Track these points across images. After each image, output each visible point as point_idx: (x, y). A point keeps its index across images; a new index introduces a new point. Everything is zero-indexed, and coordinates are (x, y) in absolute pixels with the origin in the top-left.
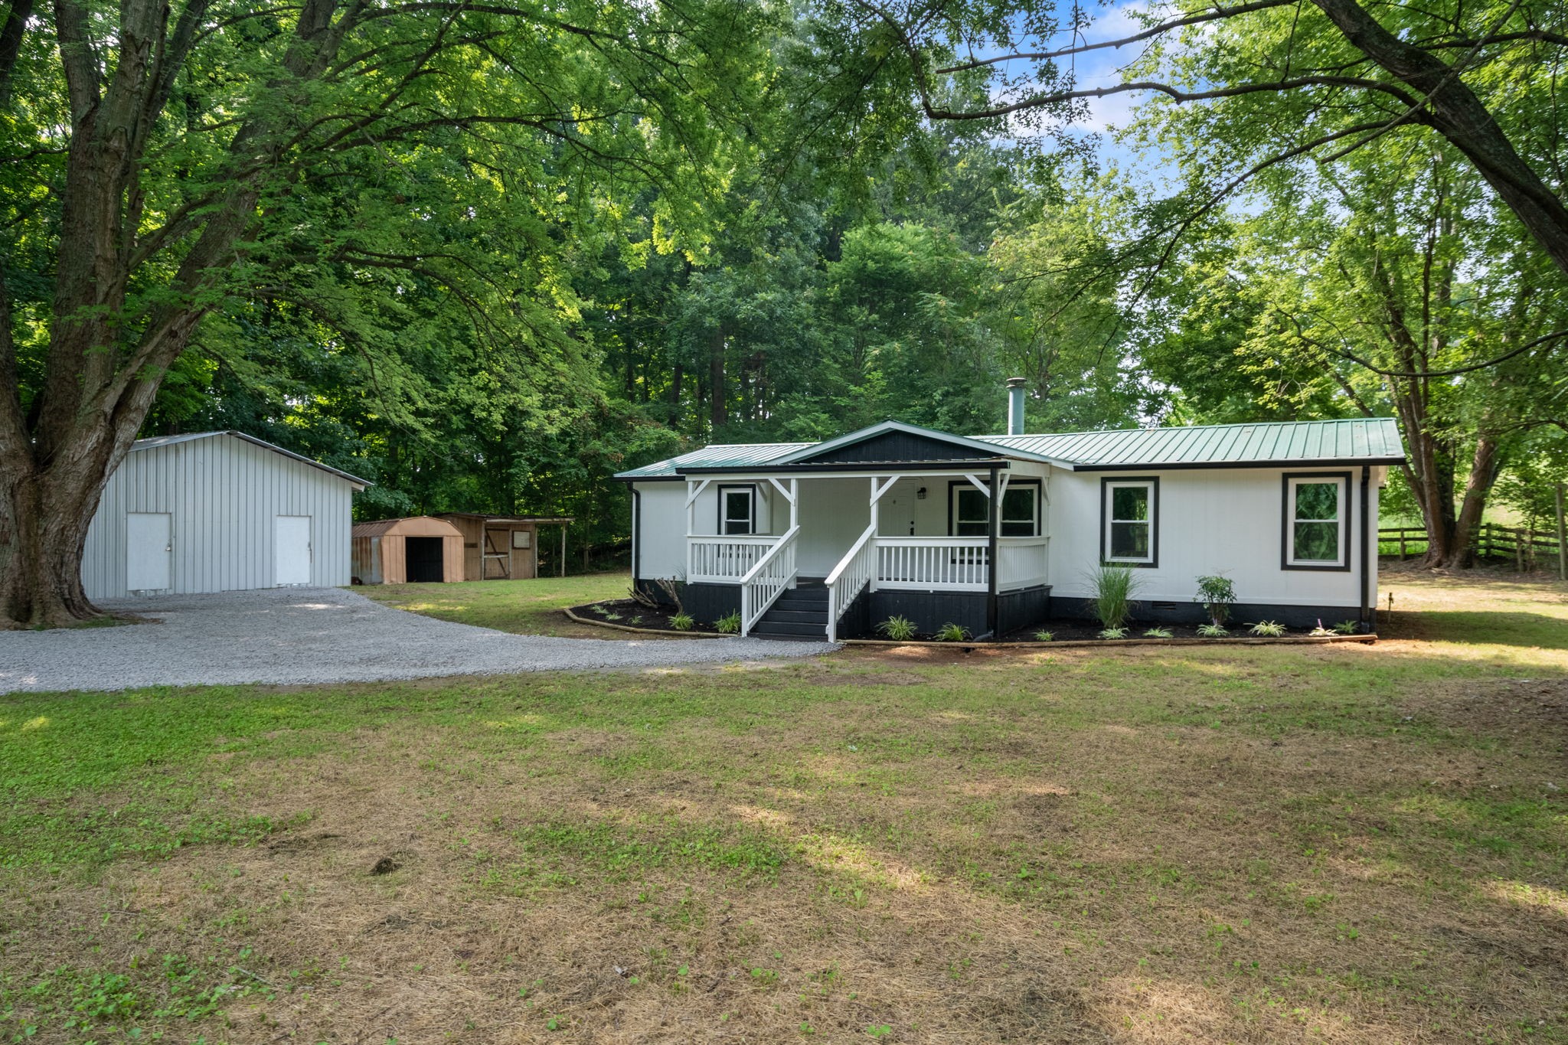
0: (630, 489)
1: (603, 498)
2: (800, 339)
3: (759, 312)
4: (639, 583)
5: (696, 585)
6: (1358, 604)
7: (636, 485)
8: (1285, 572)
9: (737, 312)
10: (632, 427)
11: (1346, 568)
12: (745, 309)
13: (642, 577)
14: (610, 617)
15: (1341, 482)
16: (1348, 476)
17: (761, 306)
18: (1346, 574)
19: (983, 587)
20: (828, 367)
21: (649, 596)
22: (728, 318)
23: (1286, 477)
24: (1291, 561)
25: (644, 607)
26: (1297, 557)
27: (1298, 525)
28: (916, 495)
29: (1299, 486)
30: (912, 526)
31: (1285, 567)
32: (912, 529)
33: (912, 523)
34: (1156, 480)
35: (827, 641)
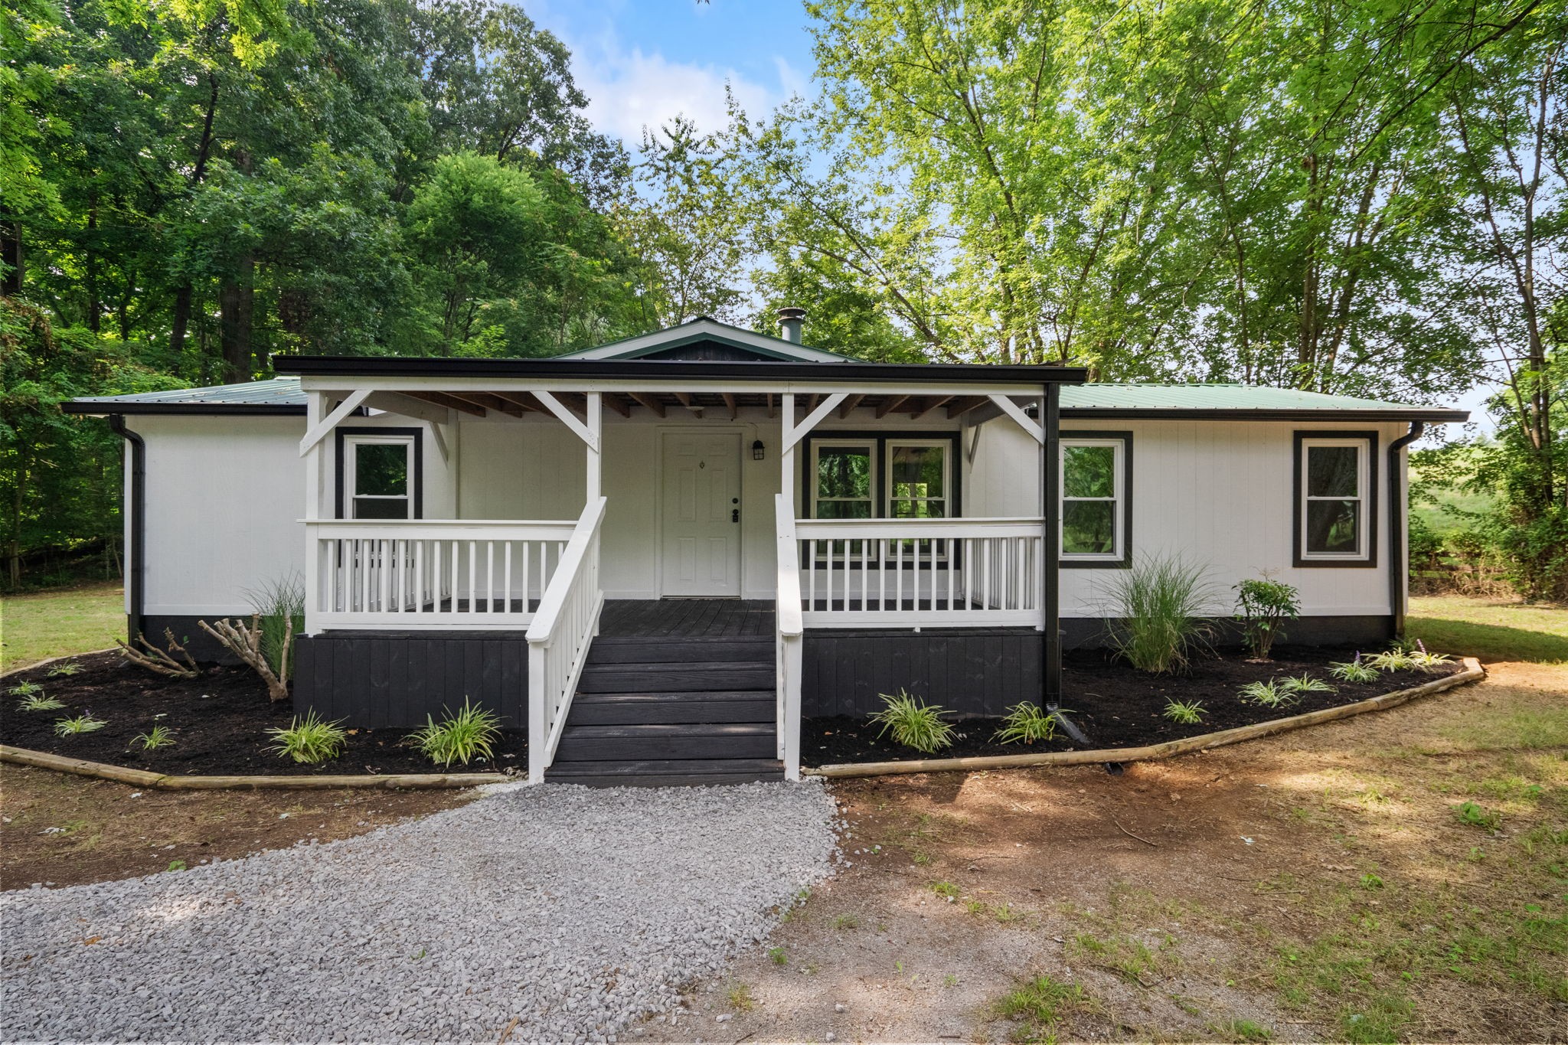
0: (120, 429)
1: (47, 481)
2: (385, 276)
3: (326, 226)
4: (142, 624)
5: (331, 637)
6: (1386, 611)
7: (131, 422)
8: (1298, 570)
9: (291, 222)
10: (104, 369)
11: (1372, 563)
12: (303, 218)
13: (148, 611)
14: (71, 727)
15: (1363, 446)
16: (1373, 437)
17: (330, 218)
18: (1372, 570)
19: (1030, 616)
20: (421, 318)
21: (174, 655)
22: (273, 229)
23: (1299, 436)
24: (1305, 555)
25: (159, 680)
26: (1311, 548)
27: (1310, 503)
28: (746, 452)
29: (1311, 450)
30: (736, 506)
31: (1298, 562)
32: (736, 512)
33: (735, 501)
34: (1127, 437)
35: (781, 779)
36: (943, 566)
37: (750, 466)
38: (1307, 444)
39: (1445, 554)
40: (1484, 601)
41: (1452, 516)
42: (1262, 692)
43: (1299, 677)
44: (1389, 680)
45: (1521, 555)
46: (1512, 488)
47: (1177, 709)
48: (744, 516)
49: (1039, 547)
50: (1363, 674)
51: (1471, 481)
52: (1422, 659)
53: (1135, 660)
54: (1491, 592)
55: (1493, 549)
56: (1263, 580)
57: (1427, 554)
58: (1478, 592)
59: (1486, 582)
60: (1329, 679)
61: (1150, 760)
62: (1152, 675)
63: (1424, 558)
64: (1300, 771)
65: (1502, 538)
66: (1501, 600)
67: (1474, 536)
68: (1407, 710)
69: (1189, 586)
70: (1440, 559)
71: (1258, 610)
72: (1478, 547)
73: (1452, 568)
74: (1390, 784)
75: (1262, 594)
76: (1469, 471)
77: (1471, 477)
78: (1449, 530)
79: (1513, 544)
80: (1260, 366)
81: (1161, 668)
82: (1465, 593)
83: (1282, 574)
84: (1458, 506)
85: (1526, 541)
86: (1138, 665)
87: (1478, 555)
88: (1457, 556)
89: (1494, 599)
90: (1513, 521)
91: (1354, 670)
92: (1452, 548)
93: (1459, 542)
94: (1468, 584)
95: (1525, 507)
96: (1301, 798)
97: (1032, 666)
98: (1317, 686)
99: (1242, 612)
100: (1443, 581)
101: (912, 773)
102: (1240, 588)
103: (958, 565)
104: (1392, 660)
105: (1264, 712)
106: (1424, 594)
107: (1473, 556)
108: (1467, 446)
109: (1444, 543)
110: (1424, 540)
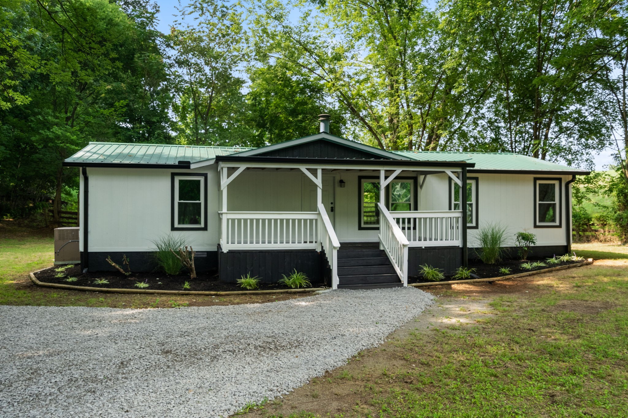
4: (88, 256)
5: (230, 252)
6: (565, 245)
11: (560, 226)
15: (557, 183)
23: (535, 179)
26: (540, 221)
27: (540, 204)
28: (337, 184)
29: (540, 184)
30: (332, 206)
31: (536, 226)
32: (332, 208)
33: (332, 203)
34: (477, 179)
35: (403, 286)
36: (409, 228)
37: (338, 189)
38: (538, 182)
39: (593, 224)
40: (608, 244)
41: (597, 207)
42: (526, 266)
43: (536, 262)
44: (562, 263)
45: (621, 224)
46: (618, 196)
47: (503, 270)
48: (337, 209)
49: (460, 220)
50: (556, 261)
51: (606, 191)
52: (575, 258)
53: (484, 260)
54: (611, 241)
55: (611, 222)
56: (524, 232)
57: (586, 224)
58: (605, 241)
59: (608, 237)
60: (545, 263)
61: (499, 280)
62: (490, 265)
63: (585, 226)
64: (539, 281)
65: (614, 218)
66: (614, 244)
67: (604, 216)
68: (568, 270)
69: (502, 234)
70: (592, 227)
71: (523, 243)
72: (605, 221)
73: (596, 231)
74: (561, 282)
75: (525, 237)
76: (605, 186)
77: (606, 189)
78: (595, 213)
79: (618, 220)
80: (516, 134)
81: (493, 262)
82: (601, 241)
83: (530, 230)
84: (600, 203)
85: (622, 218)
86: (485, 262)
87: (606, 225)
88: (598, 225)
89: (612, 244)
90: (619, 210)
91: (553, 260)
92: (596, 222)
93: (599, 219)
94: (602, 237)
95: (623, 204)
96: (539, 285)
97: (459, 258)
98: (542, 264)
99: (517, 243)
100: (593, 236)
101: (436, 285)
102: (517, 235)
103: (415, 228)
104: (565, 258)
105: (528, 270)
106: (585, 242)
107: (604, 225)
108: (604, 176)
109: (593, 219)
110: (585, 218)
